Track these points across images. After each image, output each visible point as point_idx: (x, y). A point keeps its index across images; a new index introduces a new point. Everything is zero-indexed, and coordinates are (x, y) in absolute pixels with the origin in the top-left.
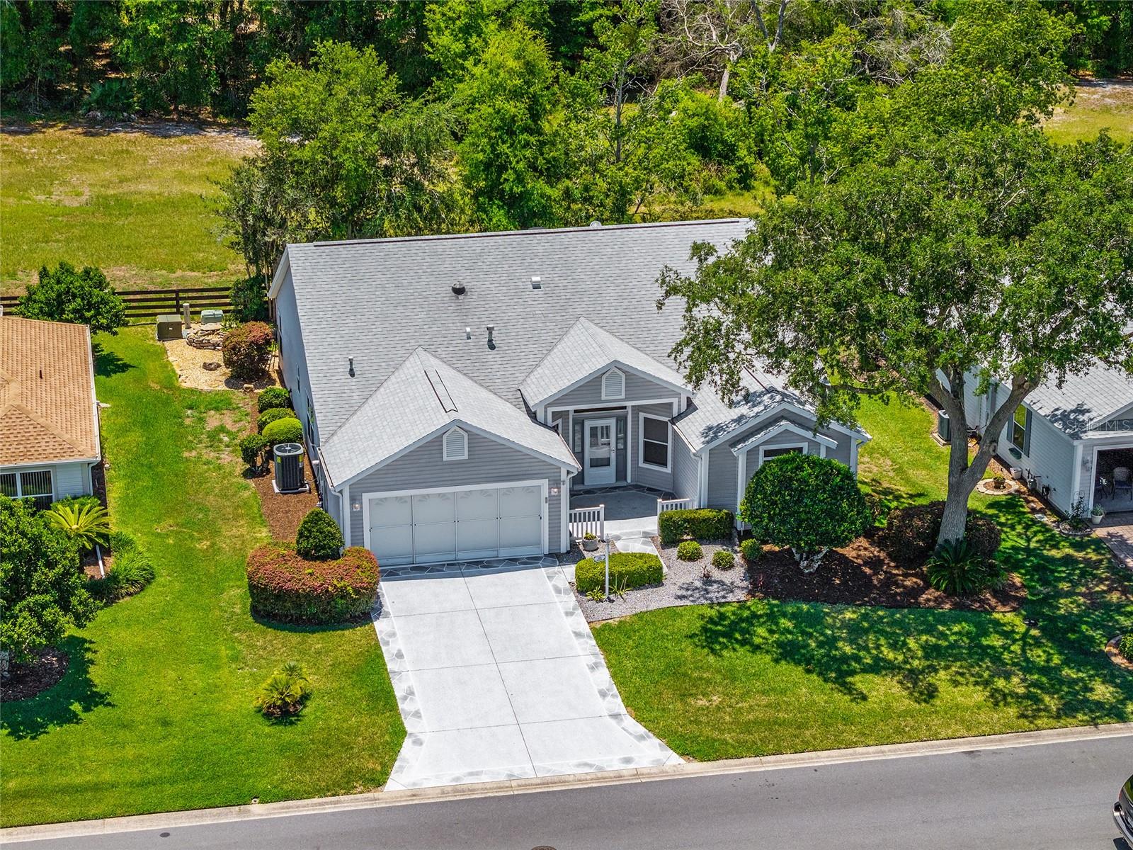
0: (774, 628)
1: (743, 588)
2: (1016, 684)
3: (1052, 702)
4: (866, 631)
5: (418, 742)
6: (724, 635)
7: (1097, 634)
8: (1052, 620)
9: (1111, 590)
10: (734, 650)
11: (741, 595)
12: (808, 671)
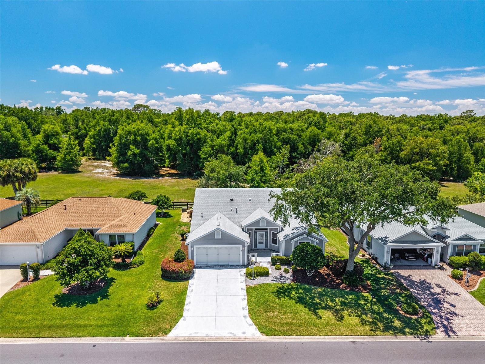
0: (297, 292)
1: (291, 279)
2: (369, 318)
3: (381, 325)
4: (324, 295)
5: (185, 320)
6: (283, 293)
7: (394, 302)
8: (380, 296)
9: (397, 288)
10: (285, 298)
11: (290, 281)
12: (305, 307)
